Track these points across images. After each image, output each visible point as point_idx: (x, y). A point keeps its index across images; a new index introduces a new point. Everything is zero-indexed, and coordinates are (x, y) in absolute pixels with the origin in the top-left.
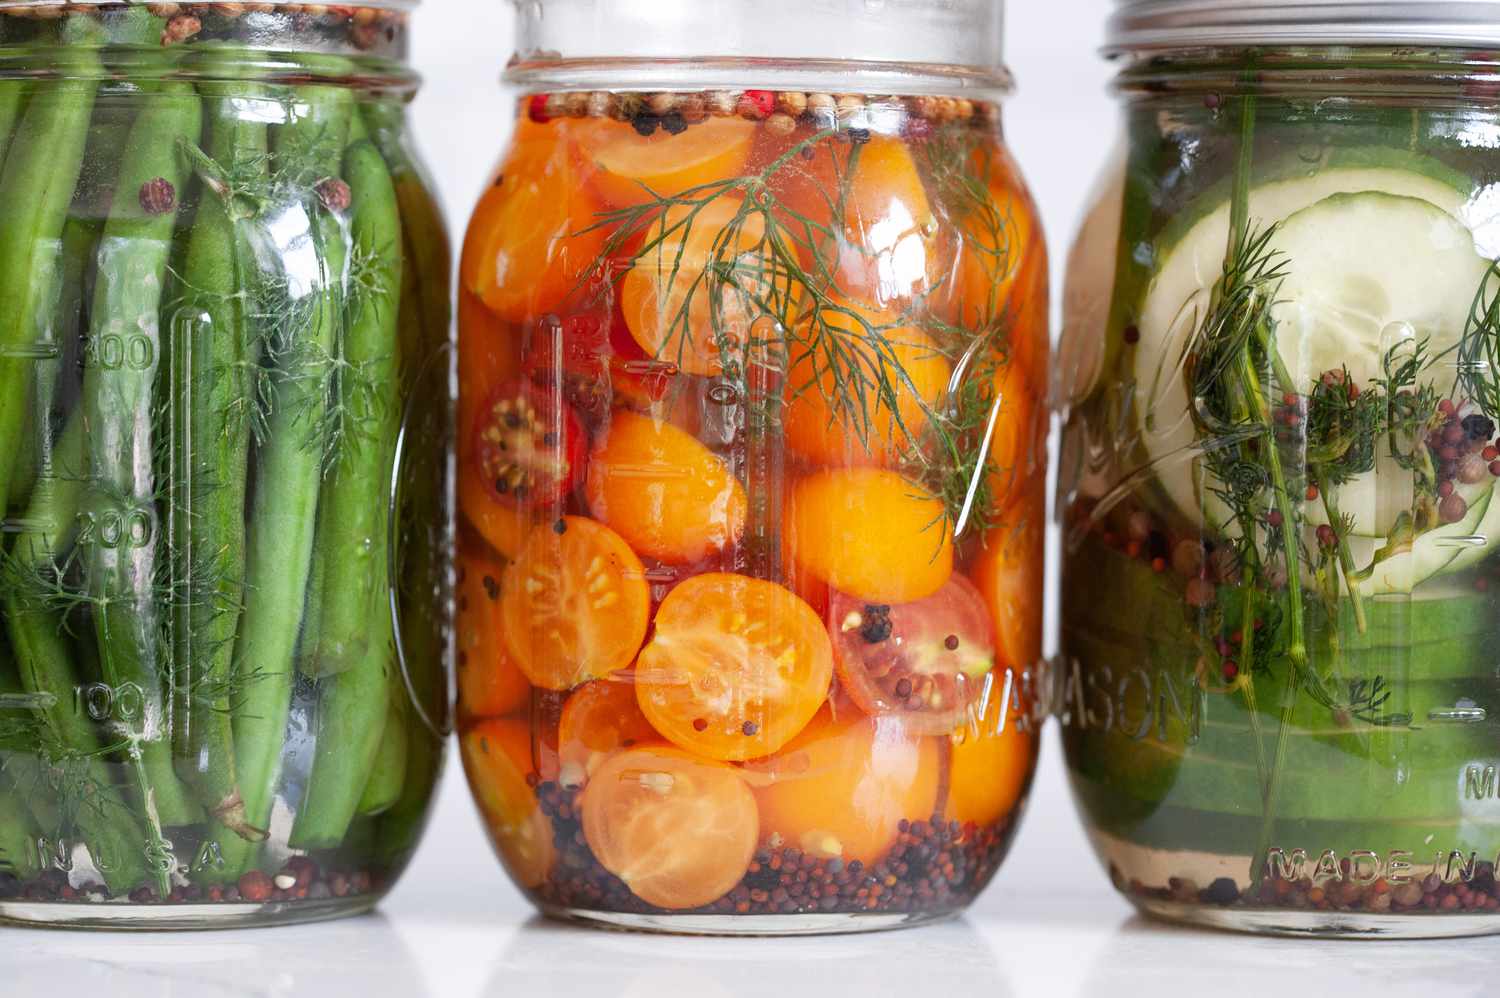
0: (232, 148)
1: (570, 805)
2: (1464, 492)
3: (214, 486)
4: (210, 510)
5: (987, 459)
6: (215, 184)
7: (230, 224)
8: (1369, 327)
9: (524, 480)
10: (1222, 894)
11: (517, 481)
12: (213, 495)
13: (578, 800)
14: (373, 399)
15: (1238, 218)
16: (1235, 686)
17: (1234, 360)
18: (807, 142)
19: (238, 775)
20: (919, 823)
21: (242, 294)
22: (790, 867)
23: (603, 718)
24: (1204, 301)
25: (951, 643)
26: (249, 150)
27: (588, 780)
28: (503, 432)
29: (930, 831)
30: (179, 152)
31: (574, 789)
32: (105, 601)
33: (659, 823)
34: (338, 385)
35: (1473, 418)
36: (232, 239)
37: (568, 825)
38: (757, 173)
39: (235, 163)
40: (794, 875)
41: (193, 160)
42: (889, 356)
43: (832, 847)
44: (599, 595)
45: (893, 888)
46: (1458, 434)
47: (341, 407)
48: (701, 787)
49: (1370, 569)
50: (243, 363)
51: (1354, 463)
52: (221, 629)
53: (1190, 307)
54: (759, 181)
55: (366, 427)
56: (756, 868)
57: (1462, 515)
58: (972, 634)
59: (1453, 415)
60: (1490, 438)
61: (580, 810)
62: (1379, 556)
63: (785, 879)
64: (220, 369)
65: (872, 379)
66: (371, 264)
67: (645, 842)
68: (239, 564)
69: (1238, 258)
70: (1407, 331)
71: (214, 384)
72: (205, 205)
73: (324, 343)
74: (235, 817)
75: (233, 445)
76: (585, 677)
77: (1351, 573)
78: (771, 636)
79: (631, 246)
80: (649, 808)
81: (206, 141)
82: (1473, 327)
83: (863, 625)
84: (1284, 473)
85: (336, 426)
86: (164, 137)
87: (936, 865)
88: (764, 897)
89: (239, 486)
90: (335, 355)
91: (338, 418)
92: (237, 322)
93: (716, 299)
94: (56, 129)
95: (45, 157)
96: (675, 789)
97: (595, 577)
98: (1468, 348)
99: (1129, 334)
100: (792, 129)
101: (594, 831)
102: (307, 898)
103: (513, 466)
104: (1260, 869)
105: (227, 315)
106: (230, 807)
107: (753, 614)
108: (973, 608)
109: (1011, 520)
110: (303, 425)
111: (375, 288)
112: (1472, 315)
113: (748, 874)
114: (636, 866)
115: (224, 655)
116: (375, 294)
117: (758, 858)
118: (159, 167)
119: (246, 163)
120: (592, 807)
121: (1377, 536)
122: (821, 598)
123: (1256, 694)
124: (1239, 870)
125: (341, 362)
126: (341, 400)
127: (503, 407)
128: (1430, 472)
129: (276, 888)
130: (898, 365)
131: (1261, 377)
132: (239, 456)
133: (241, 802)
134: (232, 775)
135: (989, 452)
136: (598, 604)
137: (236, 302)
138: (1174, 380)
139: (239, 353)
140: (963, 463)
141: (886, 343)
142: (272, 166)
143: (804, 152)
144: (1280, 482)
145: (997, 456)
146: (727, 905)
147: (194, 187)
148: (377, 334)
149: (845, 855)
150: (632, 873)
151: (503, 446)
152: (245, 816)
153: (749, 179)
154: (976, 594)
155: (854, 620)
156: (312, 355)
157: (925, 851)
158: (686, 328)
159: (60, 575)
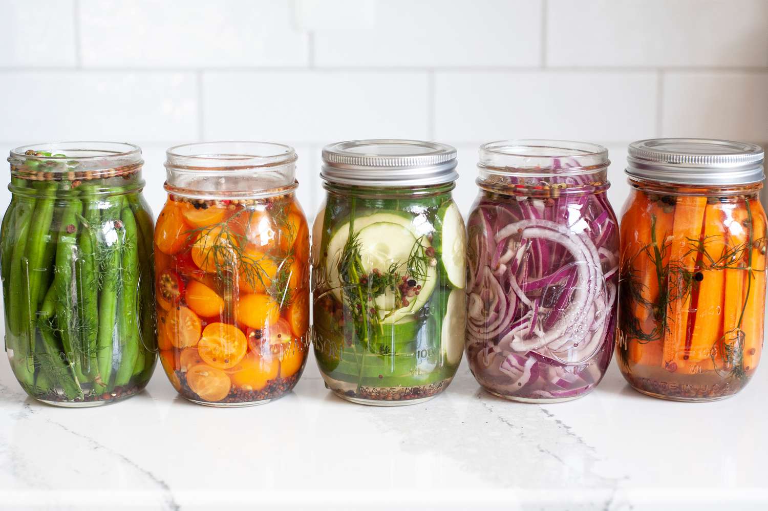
0: (90, 215)
1: (184, 376)
2: (408, 299)
3: (88, 303)
4: (87, 308)
5: (288, 288)
6: (86, 225)
7: (90, 236)
8: (385, 257)
9: (170, 295)
10: (351, 394)
11: (168, 295)
12: (89, 304)
13: (186, 375)
14: (130, 275)
15: (351, 228)
16: (351, 347)
17: (350, 267)
18: (238, 213)
19: (99, 370)
20: (273, 380)
21: (94, 254)
22: (239, 393)
23: (191, 355)
24: (342, 250)
25: (279, 336)
26: (95, 216)
27: (188, 371)
28: (164, 282)
29: (276, 382)
30: (77, 217)
31: (185, 373)
32: (63, 331)
33: (205, 383)
34: (121, 273)
35: (411, 281)
36: (91, 239)
37: (184, 381)
38: (225, 222)
39: (91, 220)
40: (240, 395)
41: (80, 219)
42: (259, 267)
43: (250, 388)
44: (189, 326)
45: (267, 395)
46: (407, 285)
47: (121, 279)
48: (215, 375)
49: (384, 319)
50: (94, 271)
51: (381, 291)
52: (93, 337)
53: (338, 253)
54: (226, 224)
55: (129, 283)
56: (230, 393)
57: (408, 305)
58: (285, 332)
59: (405, 281)
60: (415, 285)
61: (186, 378)
62: (386, 316)
63: (238, 396)
64: (89, 273)
65: (256, 274)
66: (128, 242)
67: (202, 386)
68: (96, 321)
69: (351, 240)
70: (392, 261)
71: (87, 277)
72: (84, 231)
73: (116, 264)
74: (99, 381)
75: (93, 291)
76: (186, 345)
77: (380, 320)
78: (231, 338)
79: (193, 240)
80: (203, 379)
81: (84, 214)
82: (411, 258)
83: (256, 335)
84: (362, 294)
85: (120, 284)
86: (72, 213)
87: (278, 388)
88: (233, 399)
89: (95, 302)
90: (119, 267)
91: (121, 283)
92: (93, 260)
93: (215, 254)
94: (45, 211)
95: (42, 218)
96: (209, 375)
97: (188, 321)
98: (409, 263)
99: (325, 254)
100: (235, 208)
101: (190, 383)
102: (121, 397)
103: (167, 291)
104: (358, 389)
105: (90, 259)
106: (98, 379)
107: (227, 333)
108: (285, 325)
109: (296, 301)
110: (111, 286)
111: (130, 248)
112: (410, 255)
113: (228, 395)
114: (201, 391)
115: (94, 344)
116: (130, 249)
117: (230, 391)
118: (72, 221)
119: (94, 219)
120: (189, 377)
121: (386, 310)
122: (245, 329)
123: (356, 349)
124: (354, 389)
125: (121, 268)
126: (121, 277)
127: (164, 276)
128: (399, 295)
129: (111, 396)
130: (263, 270)
131: (357, 269)
132: (95, 294)
133: (101, 378)
134: (98, 371)
135: (289, 286)
136: (189, 329)
137: (92, 256)
138: (335, 269)
139: (93, 269)
140: (281, 291)
141: (259, 265)
142: (101, 219)
143: (237, 215)
144: (361, 297)
145: (291, 287)
146: (224, 401)
147: (81, 226)
148: (131, 258)
149: (253, 389)
150: (200, 393)
151: (164, 286)
152: (102, 380)
153: (223, 223)
154: (286, 322)
155: (253, 334)
156: (113, 268)
157: (275, 386)
158: (207, 261)
159: (51, 324)
